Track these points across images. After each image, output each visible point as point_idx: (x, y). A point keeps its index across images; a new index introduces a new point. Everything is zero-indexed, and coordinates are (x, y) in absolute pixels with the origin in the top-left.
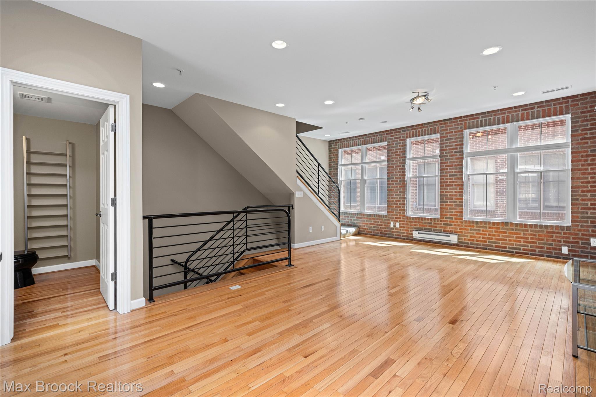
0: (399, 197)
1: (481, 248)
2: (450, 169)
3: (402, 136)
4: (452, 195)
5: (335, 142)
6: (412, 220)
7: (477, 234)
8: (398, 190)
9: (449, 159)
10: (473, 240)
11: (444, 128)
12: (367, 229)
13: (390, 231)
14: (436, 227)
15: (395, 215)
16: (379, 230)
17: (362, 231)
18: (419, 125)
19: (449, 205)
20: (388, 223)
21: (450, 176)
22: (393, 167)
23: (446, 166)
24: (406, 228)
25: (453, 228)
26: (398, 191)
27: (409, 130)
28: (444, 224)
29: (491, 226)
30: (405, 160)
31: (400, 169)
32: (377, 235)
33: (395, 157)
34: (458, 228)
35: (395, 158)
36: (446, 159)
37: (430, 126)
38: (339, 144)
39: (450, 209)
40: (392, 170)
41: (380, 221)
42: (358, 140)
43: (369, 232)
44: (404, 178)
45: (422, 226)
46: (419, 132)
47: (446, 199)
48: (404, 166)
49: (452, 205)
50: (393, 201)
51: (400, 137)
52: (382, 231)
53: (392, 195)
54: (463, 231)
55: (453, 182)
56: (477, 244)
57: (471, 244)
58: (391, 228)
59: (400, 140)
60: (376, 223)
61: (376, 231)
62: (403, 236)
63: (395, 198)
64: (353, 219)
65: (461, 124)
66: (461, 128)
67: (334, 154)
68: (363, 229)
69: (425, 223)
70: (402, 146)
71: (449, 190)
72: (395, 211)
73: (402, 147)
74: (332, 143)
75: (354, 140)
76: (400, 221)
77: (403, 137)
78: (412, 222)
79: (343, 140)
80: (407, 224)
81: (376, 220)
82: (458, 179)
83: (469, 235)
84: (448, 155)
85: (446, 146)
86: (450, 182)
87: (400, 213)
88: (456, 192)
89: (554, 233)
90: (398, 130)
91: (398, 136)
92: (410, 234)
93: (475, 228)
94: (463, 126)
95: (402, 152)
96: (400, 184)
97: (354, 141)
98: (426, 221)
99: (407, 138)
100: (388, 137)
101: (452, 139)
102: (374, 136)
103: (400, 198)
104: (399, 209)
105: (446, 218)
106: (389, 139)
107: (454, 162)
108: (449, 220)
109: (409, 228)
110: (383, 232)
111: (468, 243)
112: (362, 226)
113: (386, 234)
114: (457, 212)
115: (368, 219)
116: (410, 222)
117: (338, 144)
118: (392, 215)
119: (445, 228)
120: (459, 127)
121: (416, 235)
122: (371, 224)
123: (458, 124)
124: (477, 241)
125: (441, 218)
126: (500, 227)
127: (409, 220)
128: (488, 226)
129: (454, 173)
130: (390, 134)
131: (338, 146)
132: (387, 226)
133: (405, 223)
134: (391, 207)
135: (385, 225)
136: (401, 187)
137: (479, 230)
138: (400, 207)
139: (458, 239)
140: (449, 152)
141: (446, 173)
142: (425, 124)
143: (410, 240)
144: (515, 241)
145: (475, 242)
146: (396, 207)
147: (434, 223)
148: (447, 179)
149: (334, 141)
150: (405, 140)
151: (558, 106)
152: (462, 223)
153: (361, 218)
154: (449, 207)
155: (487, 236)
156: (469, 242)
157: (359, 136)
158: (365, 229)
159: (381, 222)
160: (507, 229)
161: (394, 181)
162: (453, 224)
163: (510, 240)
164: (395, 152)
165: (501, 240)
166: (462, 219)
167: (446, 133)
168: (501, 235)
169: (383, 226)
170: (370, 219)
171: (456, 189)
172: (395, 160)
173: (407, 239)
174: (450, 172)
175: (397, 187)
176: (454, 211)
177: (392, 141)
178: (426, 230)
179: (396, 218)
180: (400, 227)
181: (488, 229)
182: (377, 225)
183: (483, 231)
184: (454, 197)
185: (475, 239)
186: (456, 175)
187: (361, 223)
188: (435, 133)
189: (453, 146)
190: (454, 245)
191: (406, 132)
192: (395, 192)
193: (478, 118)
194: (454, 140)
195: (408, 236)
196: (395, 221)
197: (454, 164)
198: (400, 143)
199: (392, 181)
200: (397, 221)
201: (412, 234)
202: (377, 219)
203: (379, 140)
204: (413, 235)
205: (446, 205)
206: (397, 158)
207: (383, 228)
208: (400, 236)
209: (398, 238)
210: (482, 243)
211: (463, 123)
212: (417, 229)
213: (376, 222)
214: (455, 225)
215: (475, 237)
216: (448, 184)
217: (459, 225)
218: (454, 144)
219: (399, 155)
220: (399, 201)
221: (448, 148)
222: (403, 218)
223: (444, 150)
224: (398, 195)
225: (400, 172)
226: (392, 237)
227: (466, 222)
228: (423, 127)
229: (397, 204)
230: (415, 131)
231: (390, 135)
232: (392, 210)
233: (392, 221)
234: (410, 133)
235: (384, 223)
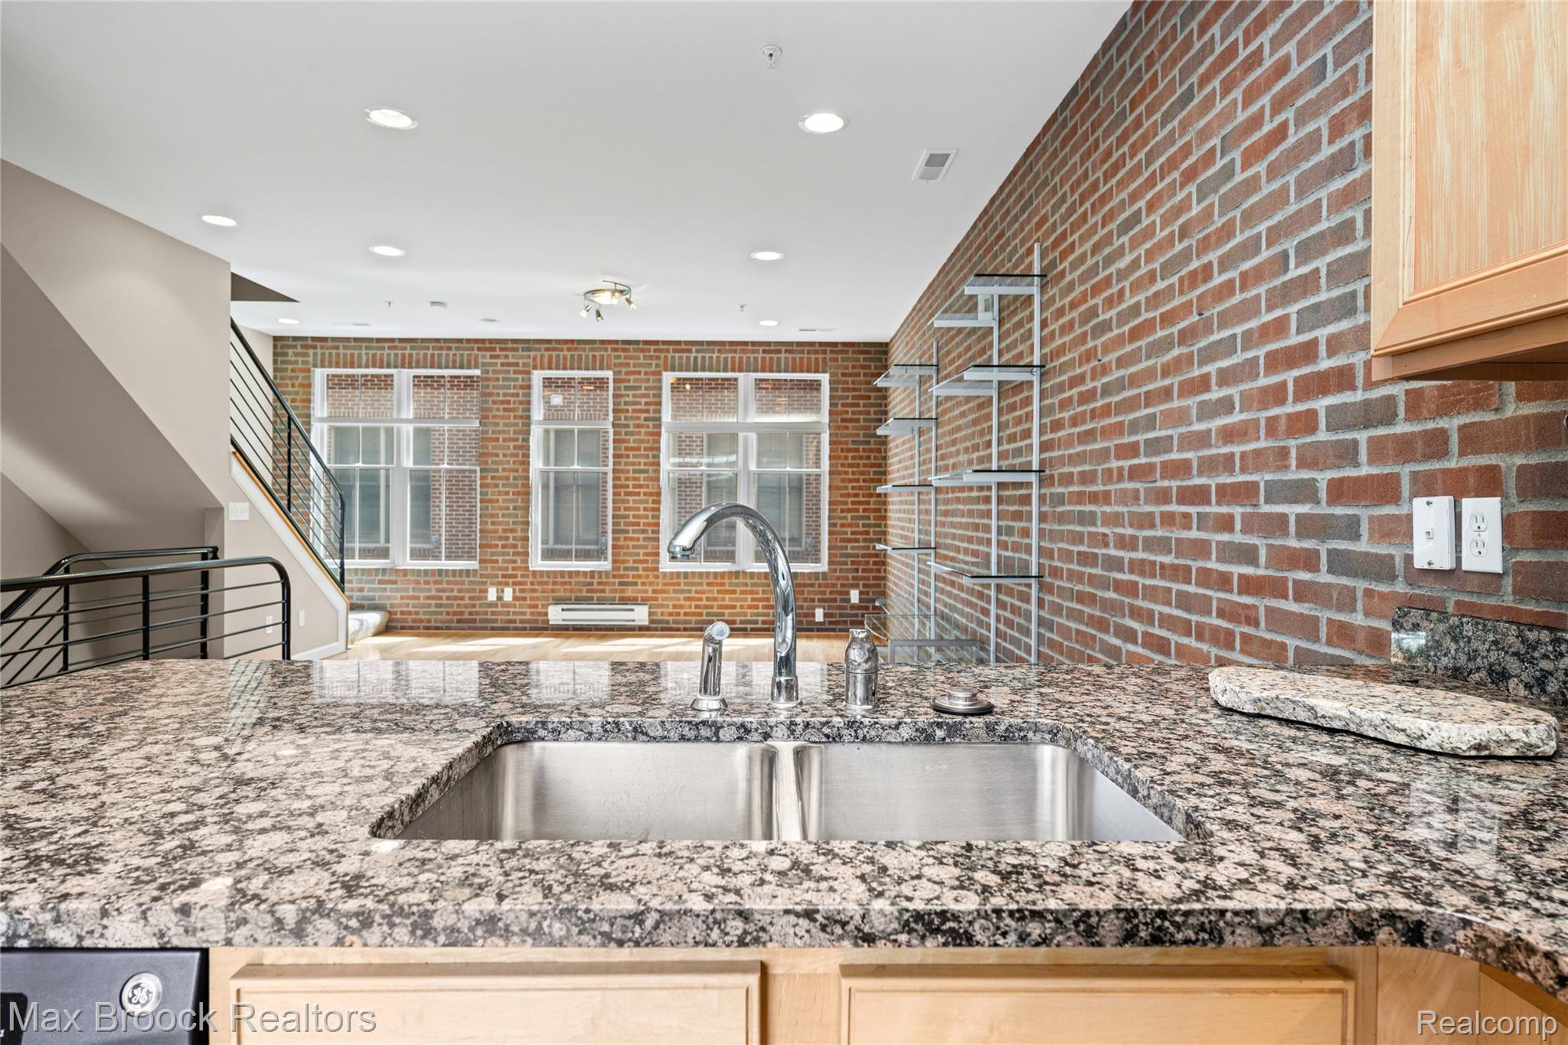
0: (511, 520)
1: (692, 629)
2: (634, 456)
3: (521, 361)
4: (639, 517)
5: (299, 343)
6: (545, 579)
7: (686, 599)
8: (508, 501)
9: (632, 433)
10: (678, 614)
11: (622, 361)
12: (417, 613)
13: (486, 613)
14: (603, 591)
15: (500, 569)
16: (455, 613)
17: (398, 621)
18: (566, 342)
19: (632, 539)
20: (481, 591)
21: (635, 471)
22: (497, 440)
23: (627, 449)
24: (532, 599)
25: (639, 591)
26: (511, 506)
27: (539, 350)
28: (621, 584)
29: (711, 580)
30: (529, 425)
31: (515, 447)
32: (447, 628)
33: (501, 413)
34: (650, 589)
35: (503, 417)
36: (626, 434)
37: (592, 350)
38: (315, 354)
39: (634, 547)
40: (494, 448)
41: (456, 587)
42: (386, 352)
43: (421, 621)
44: (527, 470)
45: (571, 591)
46: (565, 358)
47: (626, 524)
48: (526, 440)
49: (638, 539)
50: (496, 531)
51: (517, 365)
52: (462, 613)
53: (492, 516)
54: (660, 596)
55: (640, 486)
56: (686, 622)
57: (675, 622)
58: (491, 605)
59: (515, 372)
60: (444, 595)
61: (444, 617)
62: (522, 621)
63: (500, 523)
64: (367, 586)
65: (658, 358)
66: (657, 366)
67: (297, 383)
68: (402, 613)
69: (578, 583)
70: (522, 387)
71: (631, 505)
72: (500, 559)
73: (521, 392)
74: (290, 347)
75: (372, 348)
76: (514, 584)
77: (524, 364)
78: (546, 583)
79: (330, 344)
80: (534, 591)
81: (445, 586)
82: (651, 479)
83: (671, 603)
84: (631, 423)
85: (626, 403)
86: (634, 486)
87: (514, 562)
88: (645, 509)
89: (805, 585)
90: (510, 345)
91: (511, 360)
92: (539, 614)
93: (682, 587)
94: (661, 362)
95: (521, 403)
96: (516, 486)
97: (371, 352)
98: (581, 579)
99: (535, 368)
100: (484, 357)
101: (639, 388)
102: (441, 348)
103: (514, 523)
104: (511, 551)
105: (626, 569)
106: (484, 364)
107: (642, 441)
108: (631, 573)
109: (537, 599)
110: (466, 616)
111: (668, 622)
112: (400, 606)
113: (474, 621)
114: (647, 554)
115: (418, 583)
116: (540, 583)
117: (311, 352)
118: (493, 568)
119: (623, 591)
120: (654, 362)
121: (556, 615)
122: (428, 598)
123: (651, 357)
124: (686, 614)
125: (614, 569)
126: (726, 581)
127: (539, 579)
128: (705, 581)
129: (642, 467)
130: (486, 349)
131: (311, 359)
132: (479, 598)
133: (528, 587)
134: (490, 546)
135: (471, 598)
136: (518, 493)
137: (689, 591)
138: (515, 546)
139: (650, 614)
140: (632, 418)
141: (626, 464)
142: (579, 342)
143: (542, 628)
144: (750, 607)
145: (682, 617)
146: (504, 546)
147: (599, 583)
148: (627, 479)
149: (295, 339)
150: (529, 373)
151: (813, 356)
152: (657, 577)
153: (395, 582)
154: (631, 543)
155: (704, 602)
156: (671, 619)
157: (392, 340)
158: (410, 613)
159: (460, 591)
160: (737, 585)
161: (500, 478)
162: (639, 581)
163: (742, 607)
164: (502, 402)
165: (726, 607)
166: (657, 569)
167: (627, 373)
168: (727, 597)
169: (467, 601)
170: (427, 583)
171: (647, 502)
172: (501, 422)
173: (531, 629)
174: (633, 464)
175: (507, 493)
176: (641, 551)
177: (494, 372)
178: (579, 600)
179: (504, 576)
180: (515, 598)
181: (705, 587)
182: (448, 598)
183: (696, 592)
184: (642, 521)
185: (682, 611)
186: (647, 471)
187: (394, 597)
188: (602, 368)
189: (639, 403)
190: (641, 628)
191: (532, 354)
192: (501, 508)
193: (690, 351)
194: (643, 391)
195: (536, 621)
196: (499, 583)
197: (643, 446)
198: (516, 380)
199: (493, 478)
200: (507, 584)
201: (546, 614)
202: (448, 583)
203: (454, 361)
204: (550, 617)
205: (626, 539)
206: (509, 417)
207: (466, 606)
208: (515, 621)
209: (508, 629)
210: (693, 619)
211: (662, 355)
212: (558, 601)
213: (443, 591)
214: (643, 584)
215: (681, 607)
216: (631, 489)
217: (651, 584)
218: (643, 400)
219: (513, 410)
220: (512, 531)
221: (630, 408)
222: (523, 576)
223: (621, 411)
224: (510, 516)
225: (516, 455)
226: (493, 629)
227: (665, 574)
228: (575, 349)
229: (507, 539)
230: (554, 354)
231: (488, 354)
232: (492, 554)
233: (493, 584)
234: (542, 356)
235: (468, 591)
